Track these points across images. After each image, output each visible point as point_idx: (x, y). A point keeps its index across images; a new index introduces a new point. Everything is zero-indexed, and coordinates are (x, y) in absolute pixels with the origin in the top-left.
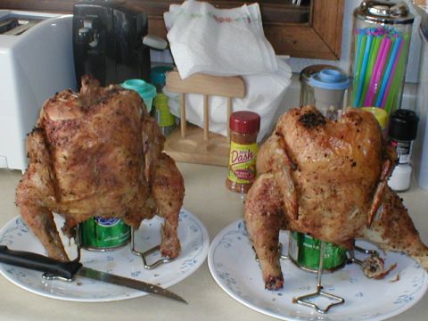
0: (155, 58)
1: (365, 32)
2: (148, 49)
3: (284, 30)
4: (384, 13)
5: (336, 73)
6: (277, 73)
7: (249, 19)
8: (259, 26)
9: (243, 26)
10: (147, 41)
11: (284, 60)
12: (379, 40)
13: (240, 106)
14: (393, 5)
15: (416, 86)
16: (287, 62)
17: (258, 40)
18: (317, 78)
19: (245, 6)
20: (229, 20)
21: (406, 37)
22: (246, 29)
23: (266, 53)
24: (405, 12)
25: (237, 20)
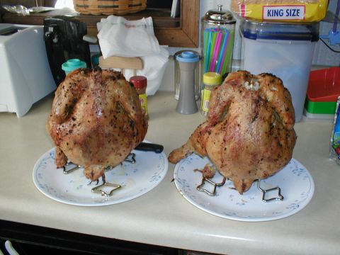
0: (92, 49)
1: (209, 30)
2: (87, 44)
3: (167, 32)
4: (219, 18)
5: (191, 53)
6: (160, 55)
7: (145, 26)
8: (151, 29)
9: (141, 29)
10: (85, 38)
11: (165, 48)
12: (215, 34)
13: (140, 73)
14: (224, 14)
15: (240, 61)
16: (167, 49)
17: (149, 38)
18: (180, 56)
19: (144, 19)
20: (134, 26)
21: (232, 32)
22: (143, 31)
23: (154, 43)
24: (231, 18)
25: (139, 26)
